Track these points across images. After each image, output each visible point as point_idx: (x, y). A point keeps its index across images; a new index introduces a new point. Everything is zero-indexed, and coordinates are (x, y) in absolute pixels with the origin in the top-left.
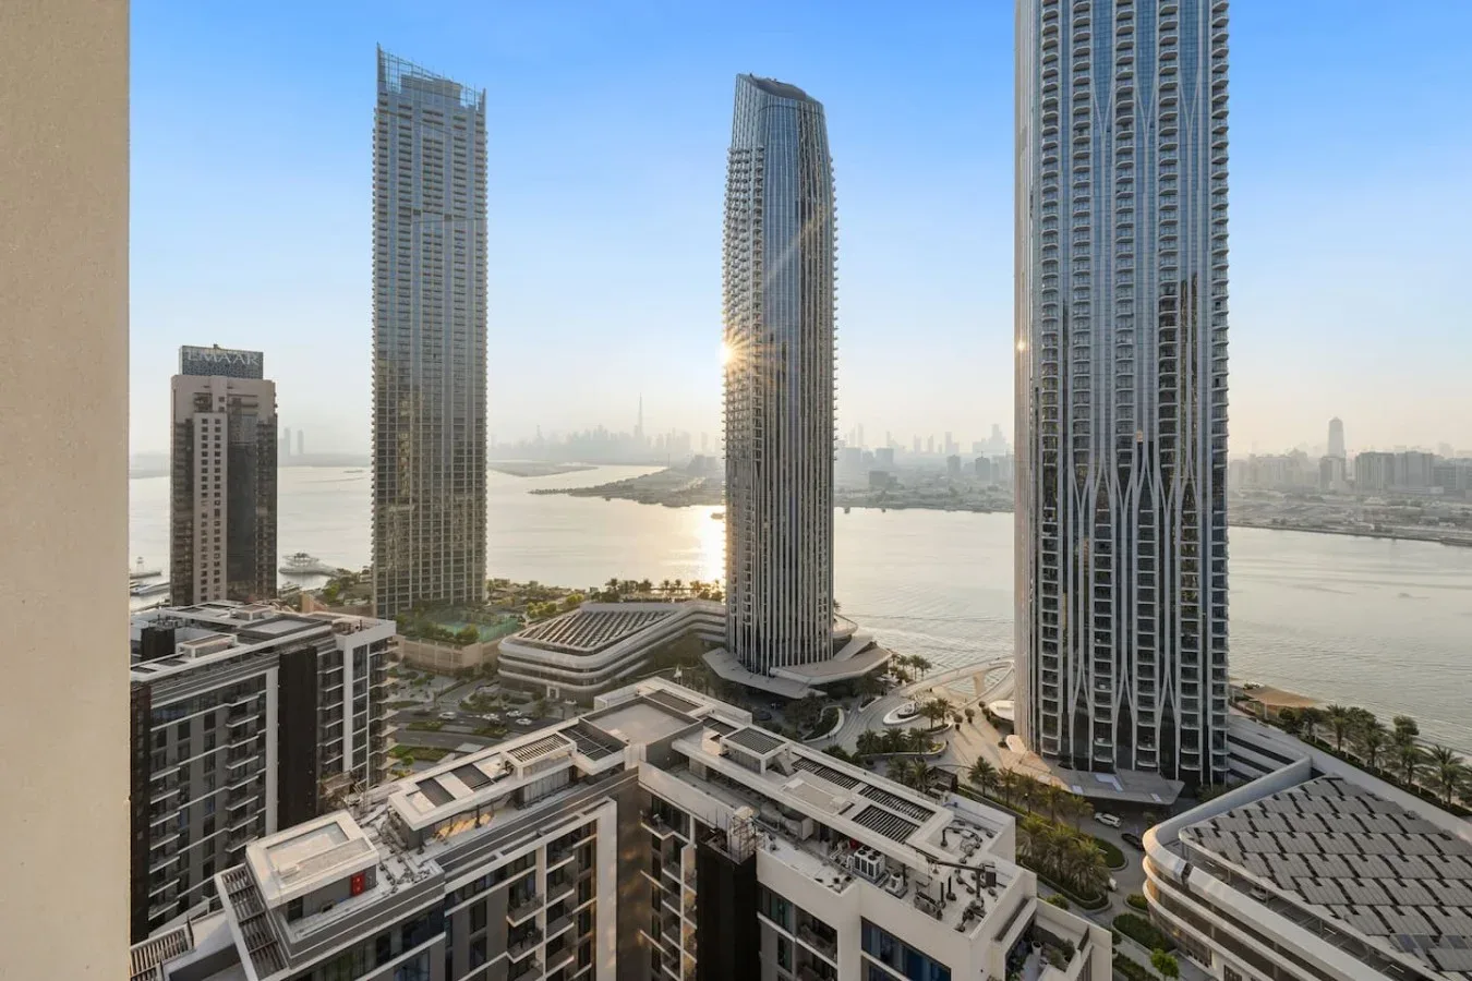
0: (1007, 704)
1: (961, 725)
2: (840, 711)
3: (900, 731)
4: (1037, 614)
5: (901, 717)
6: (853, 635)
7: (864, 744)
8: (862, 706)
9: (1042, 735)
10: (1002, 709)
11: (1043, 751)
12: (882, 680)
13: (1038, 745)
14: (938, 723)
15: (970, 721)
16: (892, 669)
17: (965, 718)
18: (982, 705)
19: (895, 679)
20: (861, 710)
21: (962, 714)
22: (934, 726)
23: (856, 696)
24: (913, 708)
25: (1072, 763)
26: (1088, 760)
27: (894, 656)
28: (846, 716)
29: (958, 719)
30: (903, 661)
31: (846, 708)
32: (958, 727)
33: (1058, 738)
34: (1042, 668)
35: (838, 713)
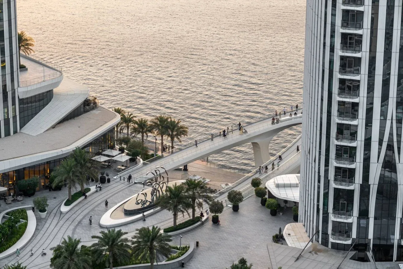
0: (293, 179)
1: (221, 217)
2: (30, 213)
3: (120, 234)
4: (332, 36)
5: (128, 213)
6: (55, 90)
7: (61, 260)
8: (67, 204)
9: (332, 218)
10: (285, 186)
11: (331, 240)
12: (103, 159)
13: (325, 233)
14: (183, 217)
15: (236, 209)
16: (121, 141)
17: (228, 206)
18: (256, 183)
19: (124, 158)
20: (64, 209)
21: (223, 199)
22: (178, 222)
23: (58, 188)
24: (149, 198)
25: (370, 254)
26: (392, 246)
27: (126, 120)
28: (39, 220)
29: (217, 208)
30: (142, 127)
31: (40, 208)
32: (216, 221)
33: (353, 220)
34: (336, 120)
35: (26, 218)
